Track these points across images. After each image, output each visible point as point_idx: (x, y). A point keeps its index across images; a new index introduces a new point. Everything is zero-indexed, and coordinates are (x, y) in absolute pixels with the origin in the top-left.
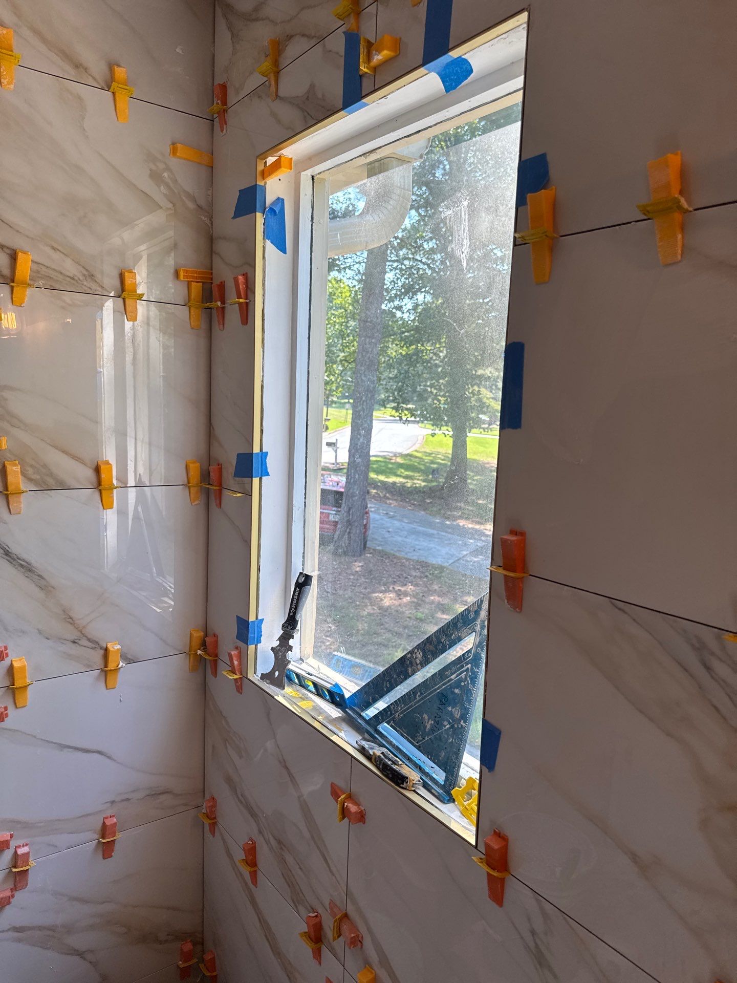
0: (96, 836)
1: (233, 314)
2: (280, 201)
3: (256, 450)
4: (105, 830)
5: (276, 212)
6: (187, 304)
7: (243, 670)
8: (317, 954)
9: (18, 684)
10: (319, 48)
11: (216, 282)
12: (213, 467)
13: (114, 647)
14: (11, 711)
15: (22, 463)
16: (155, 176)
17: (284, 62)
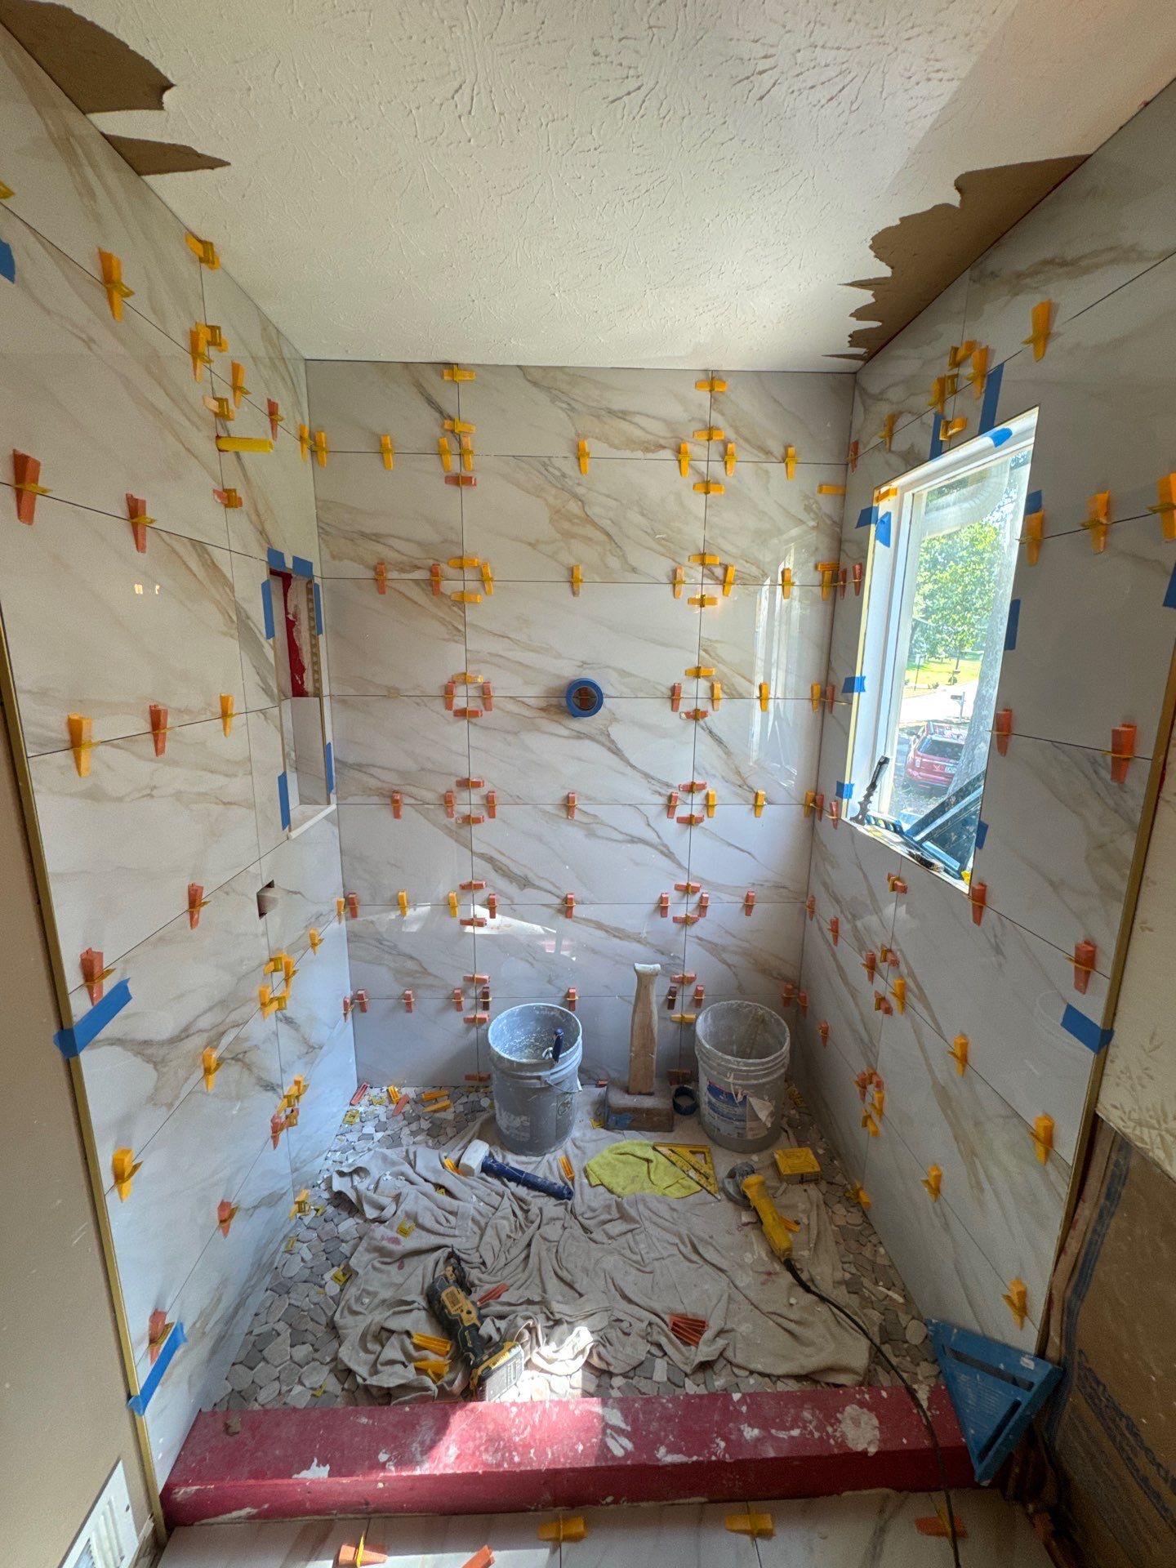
0: (742, 901)
1: (850, 588)
2: (888, 514)
3: (858, 675)
4: (748, 898)
5: (886, 522)
6: (821, 585)
7: (839, 814)
8: (871, 978)
9: (710, 803)
10: (918, 421)
11: (841, 569)
12: (829, 689)
13: (761, 792)
14: (706, 818)
15: (721, 683)
16: (808, 509)
17: (896, 429)
